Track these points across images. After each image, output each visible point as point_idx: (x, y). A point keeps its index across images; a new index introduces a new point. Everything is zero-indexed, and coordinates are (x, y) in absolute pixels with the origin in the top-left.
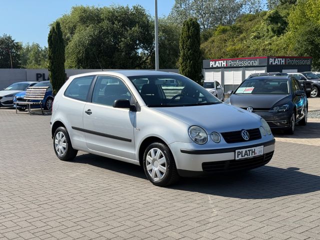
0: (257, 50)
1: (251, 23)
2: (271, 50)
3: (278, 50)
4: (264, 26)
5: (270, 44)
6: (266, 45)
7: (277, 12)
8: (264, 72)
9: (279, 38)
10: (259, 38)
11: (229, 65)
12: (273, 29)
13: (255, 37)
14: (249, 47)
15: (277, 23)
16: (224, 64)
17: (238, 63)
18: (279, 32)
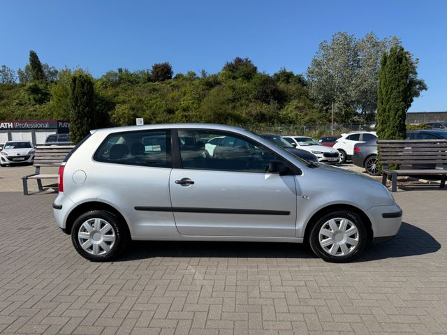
0: (23, 115)
1: (10, 91)
2: (36, 116)
3: (43, 116)
4: (24, 95)
5: (35, 111)
6: (31, 111)
7: (36, 85)
8: (54, 133)
9: (42, 107)
10: (21, 105)
11: (16, 126)
12: (34, 99)
13: (17, 104)
14: (14, 112)
15: (37, 94)
16: (11, 125)
17: (26, 125)
18: (41, 102)
